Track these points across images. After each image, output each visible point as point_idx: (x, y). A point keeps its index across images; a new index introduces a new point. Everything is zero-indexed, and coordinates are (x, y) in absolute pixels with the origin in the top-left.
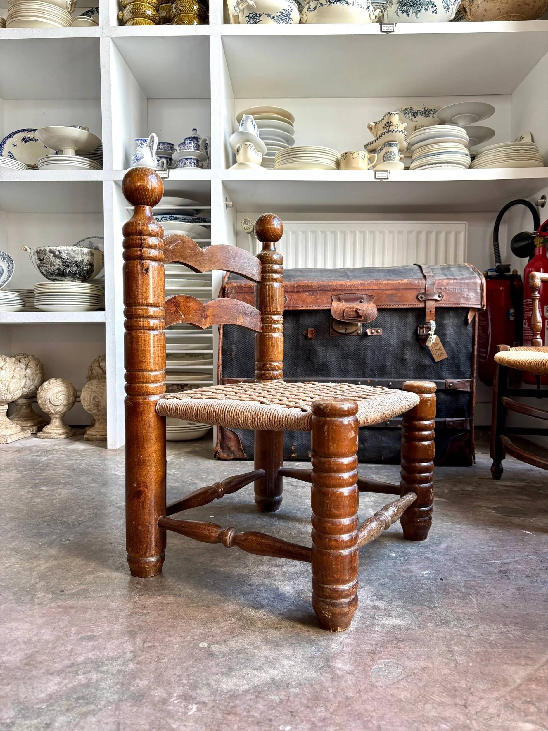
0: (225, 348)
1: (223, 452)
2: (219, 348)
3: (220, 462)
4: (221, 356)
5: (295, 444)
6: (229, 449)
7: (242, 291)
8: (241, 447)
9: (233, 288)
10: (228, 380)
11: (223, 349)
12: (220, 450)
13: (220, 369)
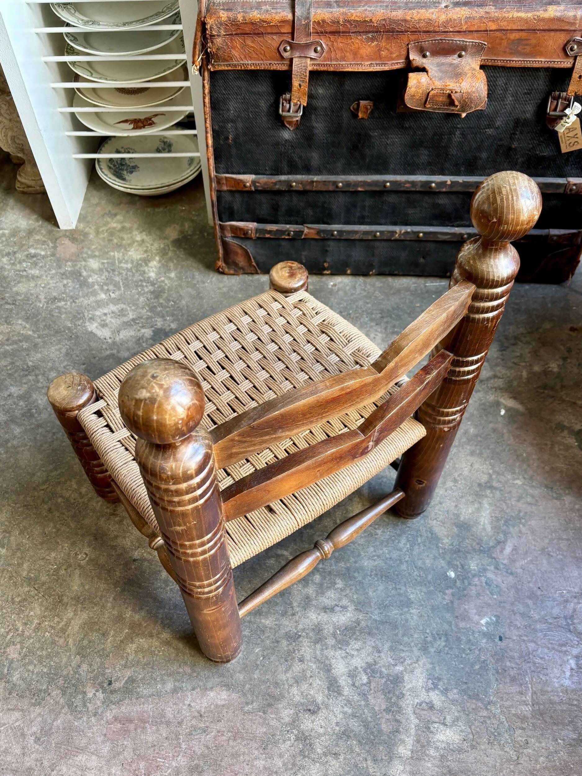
0: (217, 128)
1: (228, 268)
2: (206, 128)
3: (226, 277)
4: (210, 142)
5: (328, 260)
6: (236, 265)
7: (239, 32)
8: (254, 264)
9: (221, 24)
10: (226, 178)
11: (214, 131)
12: (224, 265)
13: (212, 161)
